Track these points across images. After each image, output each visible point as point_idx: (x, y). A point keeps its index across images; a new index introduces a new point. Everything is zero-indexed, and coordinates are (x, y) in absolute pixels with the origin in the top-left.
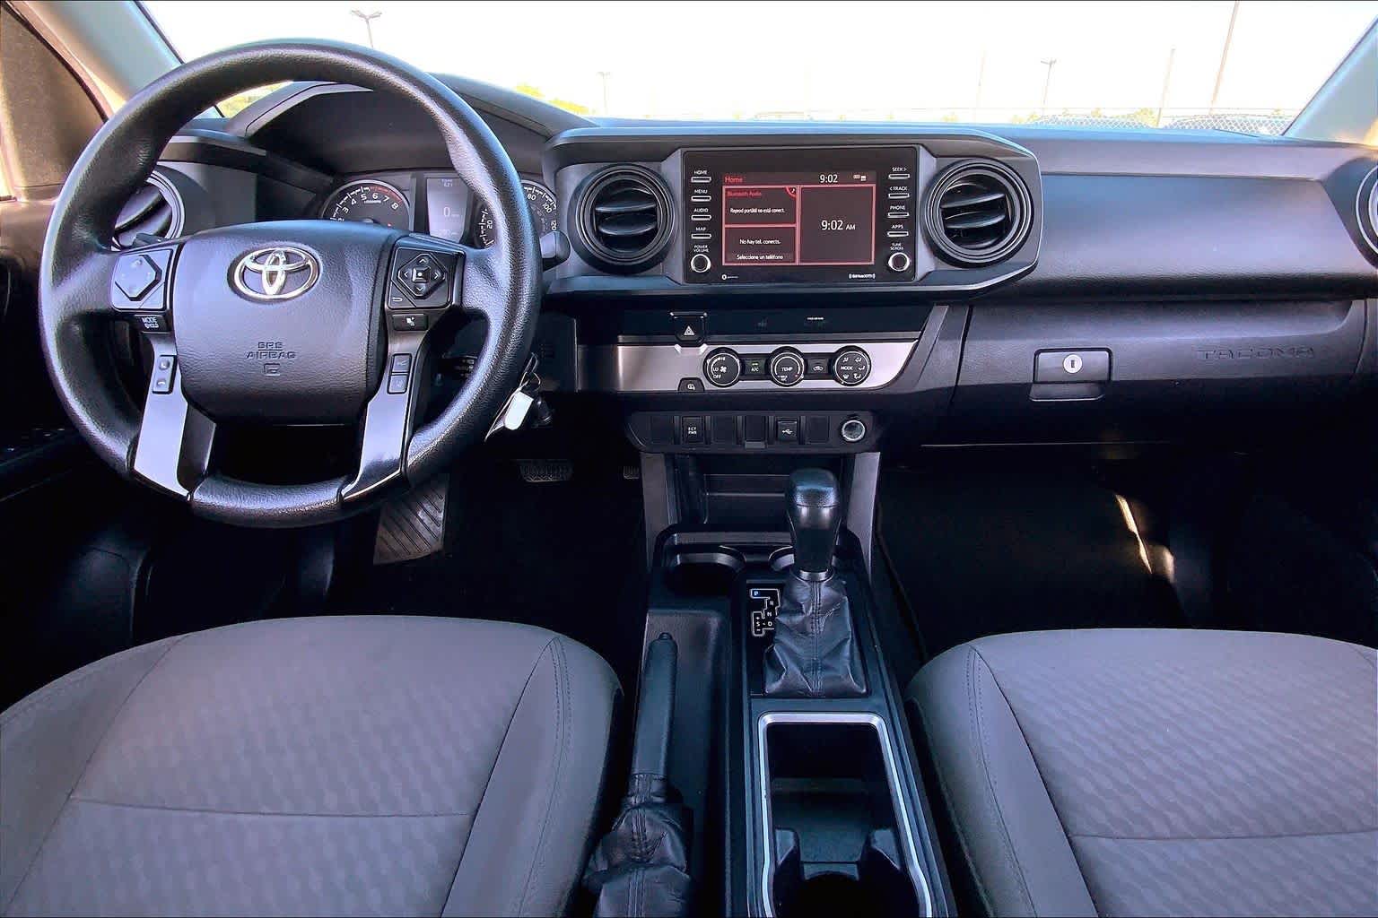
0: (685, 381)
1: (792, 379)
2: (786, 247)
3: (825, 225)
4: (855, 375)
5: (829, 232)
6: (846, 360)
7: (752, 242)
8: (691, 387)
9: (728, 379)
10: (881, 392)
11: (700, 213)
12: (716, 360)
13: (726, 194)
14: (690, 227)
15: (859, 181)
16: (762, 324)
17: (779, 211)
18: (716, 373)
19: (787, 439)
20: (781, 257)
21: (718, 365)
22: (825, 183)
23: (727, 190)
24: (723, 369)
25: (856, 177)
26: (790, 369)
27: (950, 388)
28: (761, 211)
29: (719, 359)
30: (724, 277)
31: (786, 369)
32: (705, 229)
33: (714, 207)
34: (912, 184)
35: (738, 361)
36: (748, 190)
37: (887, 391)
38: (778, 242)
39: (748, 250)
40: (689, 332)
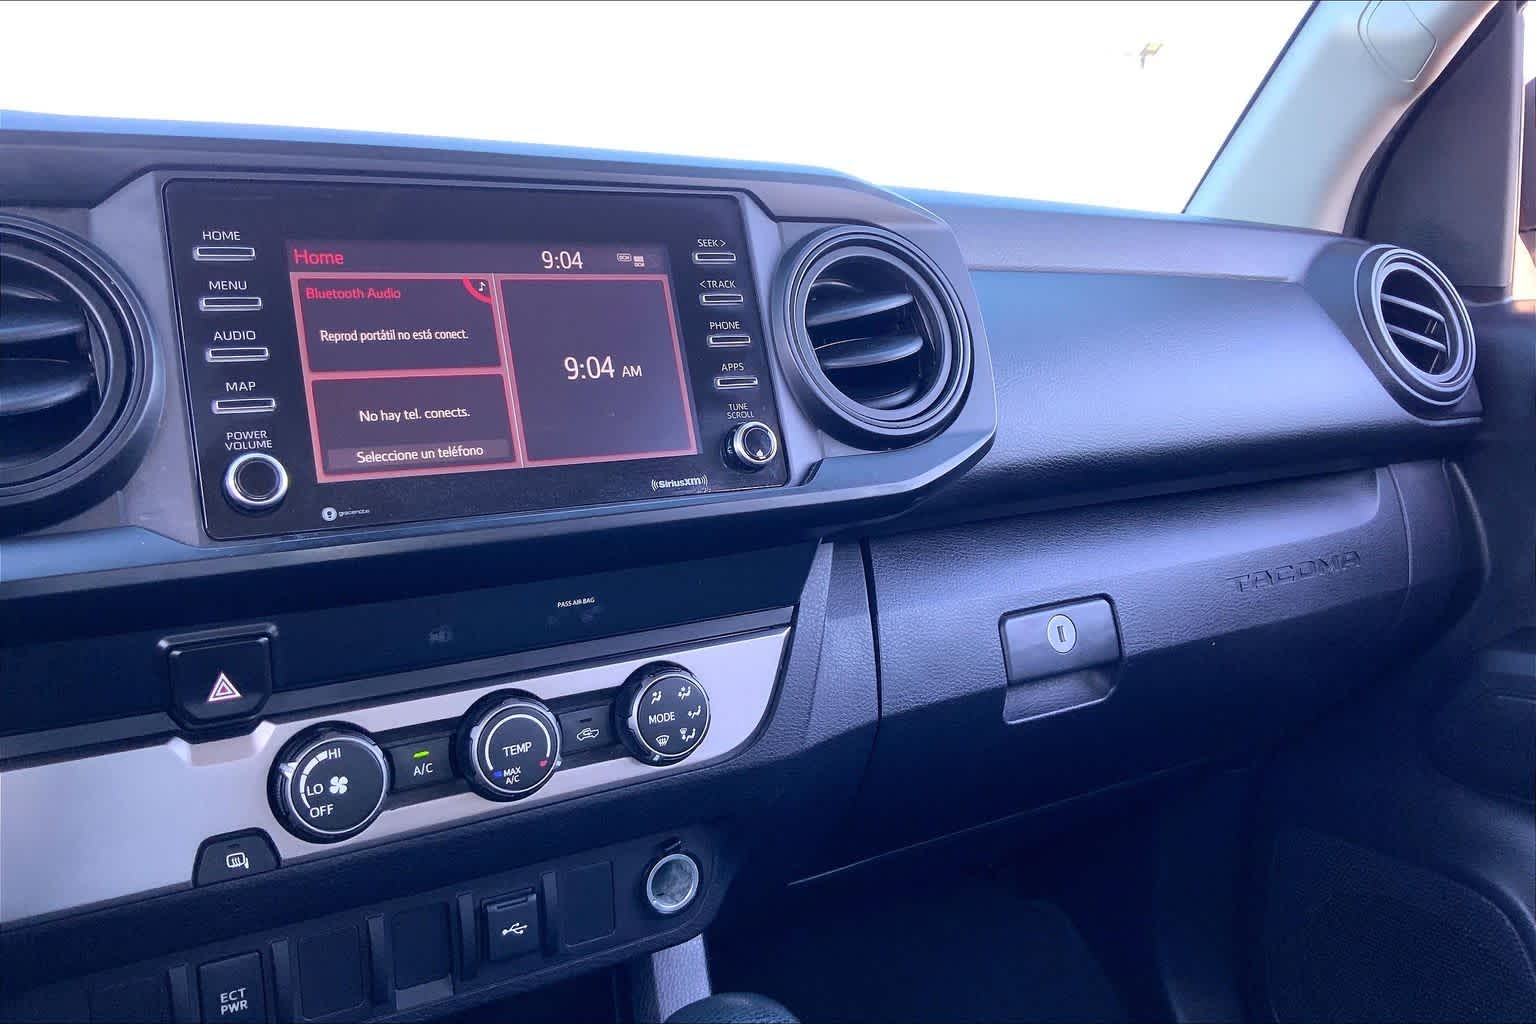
0: (212, 848)
1: (535, 772)
2: (488, 424)
3: (572, 367)
4: (683, 731)
5: (585, 384)
6: (657, 697)
7: (393, 417)
8: (238, 861)
9: (355, 810)
10: (733, 765)
11: (233, 343)
12: (313, 763)
13: (302, 295)
14: (201, 383)
15: (629, 268)
16: (438, 637)
17: (453, 335)
18: (315, 801)
19: (516, 951)
20: (478, 451)
21: (323, 774)
22: (553, 271)
23: (302, 283)
24: (339, 785)
25: (623, 257)
26: (525, 747)
27: (870, 725)
28: (404, 336)
29: (322, 756)
30: (329, 514)
31: (512, 750)
32: (252, 385)
33: (274, 326)
34: (744, 272)
35: (377, 752)
36: (364, 285)
37: (748, 760)
38: (462, 413)
39: (382, 437)
40: (224, 690)
